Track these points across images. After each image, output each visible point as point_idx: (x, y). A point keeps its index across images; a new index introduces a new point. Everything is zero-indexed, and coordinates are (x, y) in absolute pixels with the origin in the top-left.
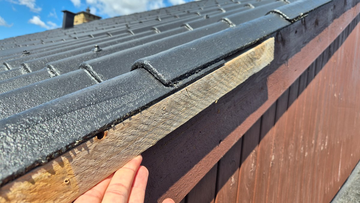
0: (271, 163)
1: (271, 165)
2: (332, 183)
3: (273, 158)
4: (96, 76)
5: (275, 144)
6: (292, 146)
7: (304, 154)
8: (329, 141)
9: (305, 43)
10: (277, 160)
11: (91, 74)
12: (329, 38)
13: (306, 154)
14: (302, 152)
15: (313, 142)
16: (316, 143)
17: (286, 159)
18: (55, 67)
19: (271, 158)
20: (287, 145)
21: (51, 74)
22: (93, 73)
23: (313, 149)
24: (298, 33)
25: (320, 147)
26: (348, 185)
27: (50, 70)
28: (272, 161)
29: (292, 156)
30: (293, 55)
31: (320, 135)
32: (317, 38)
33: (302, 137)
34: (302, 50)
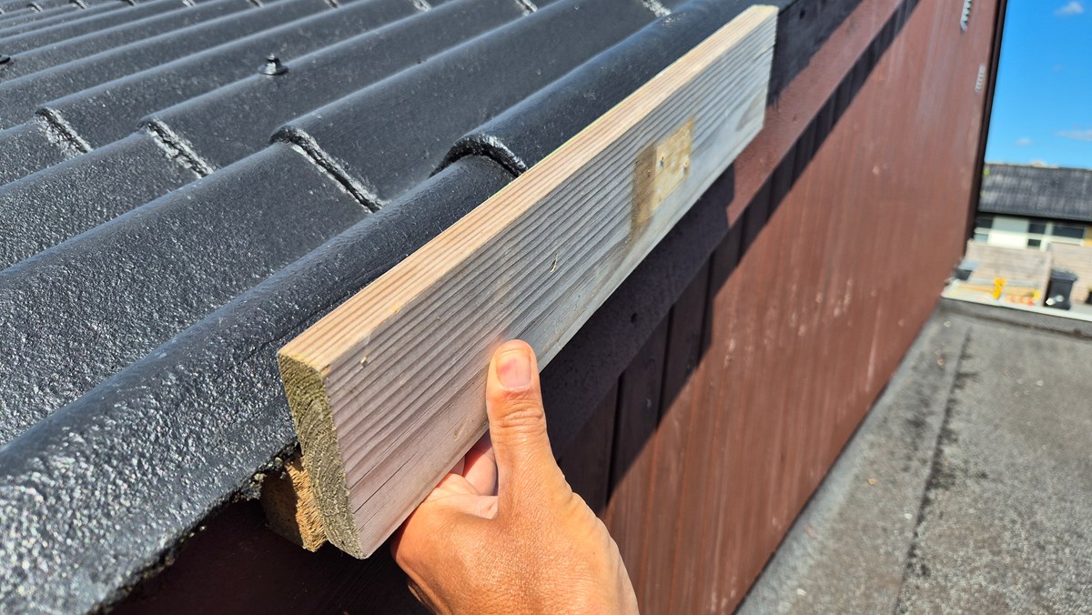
0: (727, 357)
1: (726, 363)
2: (852, 397)
3: (732, 345)
4: (329, 165)
5: (737, 310)
6: (772, 313)
7: (797, 329)
8: (855, 290)
9: (820, 41)
10: (740, 349)
11: (315, 158)
12: (874, 19)
13: (802, 329)
14: (793, 325)
15: (819, 298)
16: (825, 300)
17: (759, 346)
18: (174, 127)
19: (727, 347)
20: (762, 310)
21: (166, 150)
22: (321, 156)
23: (816, 317)
24: (806, 15)
25: (833, 308)
26: (888, 399)
27: (162, 136)
28: (731, 354)
29: (772, 337)
30: (793, 77)
31: (835, 279)
32: (847, 21)
33: (794, 288)
34: (813, 61)
